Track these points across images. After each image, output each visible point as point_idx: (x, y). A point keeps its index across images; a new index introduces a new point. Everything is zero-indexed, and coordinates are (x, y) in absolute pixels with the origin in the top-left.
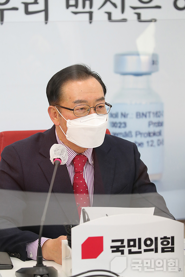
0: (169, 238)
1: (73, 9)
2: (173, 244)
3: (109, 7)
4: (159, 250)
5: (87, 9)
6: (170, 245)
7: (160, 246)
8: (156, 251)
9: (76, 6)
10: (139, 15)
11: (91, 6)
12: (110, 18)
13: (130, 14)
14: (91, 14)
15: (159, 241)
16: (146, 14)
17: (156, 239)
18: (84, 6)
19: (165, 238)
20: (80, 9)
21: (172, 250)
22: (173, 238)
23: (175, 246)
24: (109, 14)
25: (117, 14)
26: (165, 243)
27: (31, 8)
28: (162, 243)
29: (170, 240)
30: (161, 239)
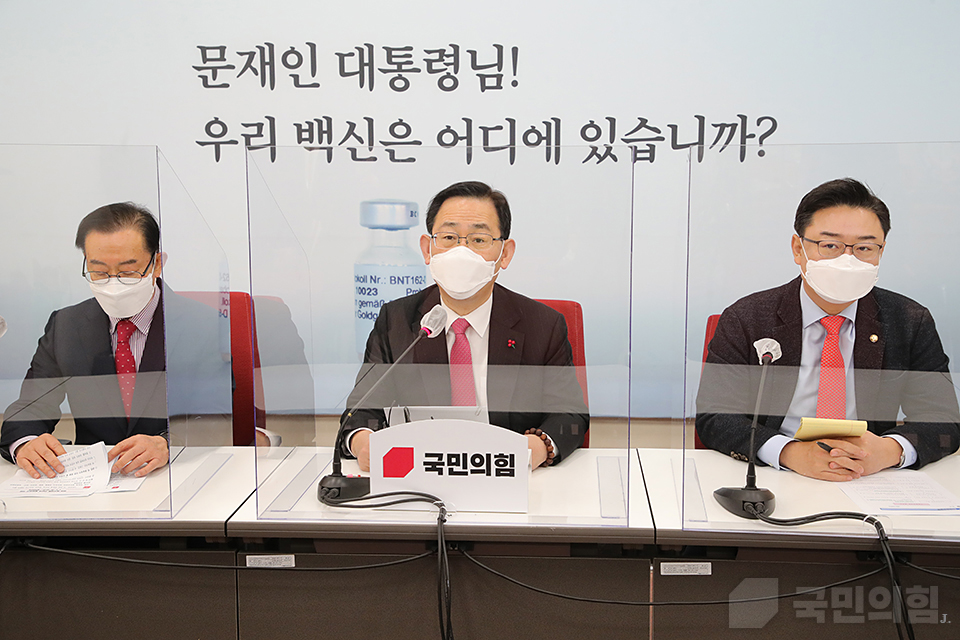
0: (507, 457)
1: (307, 144)
2: (512, 465)
3: (352, 142)
4: (493, 472)
5: (325, 143)
6: (508, 467)
7: (494, 467)
8: (489, 474)
9: (311, 140)
10: (392, 153)
11: (330, 142)
12: (354, 157)
13: (379, 151)
14: (330, 151)
15: (493, 460)
16: (401, 152)
17: (488, 456)
18: (320, 142)
19: (502, 455)
20: (316, 143)
21: (512, 473)
22: (512, 456)
23: (515, 468)
24: (353, 151)
25: (363, 151)
26: (501, 463)
27: (254, 142)
28: (497, 463)
29: (508, 460)
30: (496, 456)
